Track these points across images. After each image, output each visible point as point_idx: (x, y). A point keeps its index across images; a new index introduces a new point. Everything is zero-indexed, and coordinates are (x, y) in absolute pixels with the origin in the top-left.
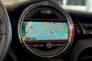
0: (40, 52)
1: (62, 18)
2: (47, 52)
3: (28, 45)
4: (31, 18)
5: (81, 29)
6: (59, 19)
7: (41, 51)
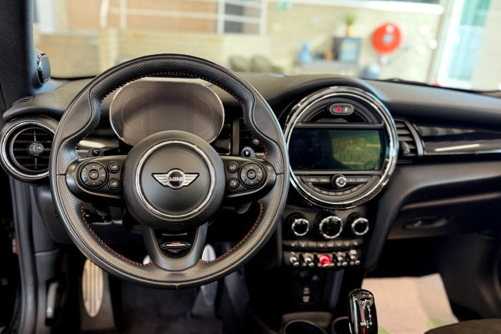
0: (320, 193)
1: (375, 121)
2: (334, 194)
3: (299, 177)
4: (307, 122)
5: (413, 143)
6: (368, 122)
7: (322, 192)
